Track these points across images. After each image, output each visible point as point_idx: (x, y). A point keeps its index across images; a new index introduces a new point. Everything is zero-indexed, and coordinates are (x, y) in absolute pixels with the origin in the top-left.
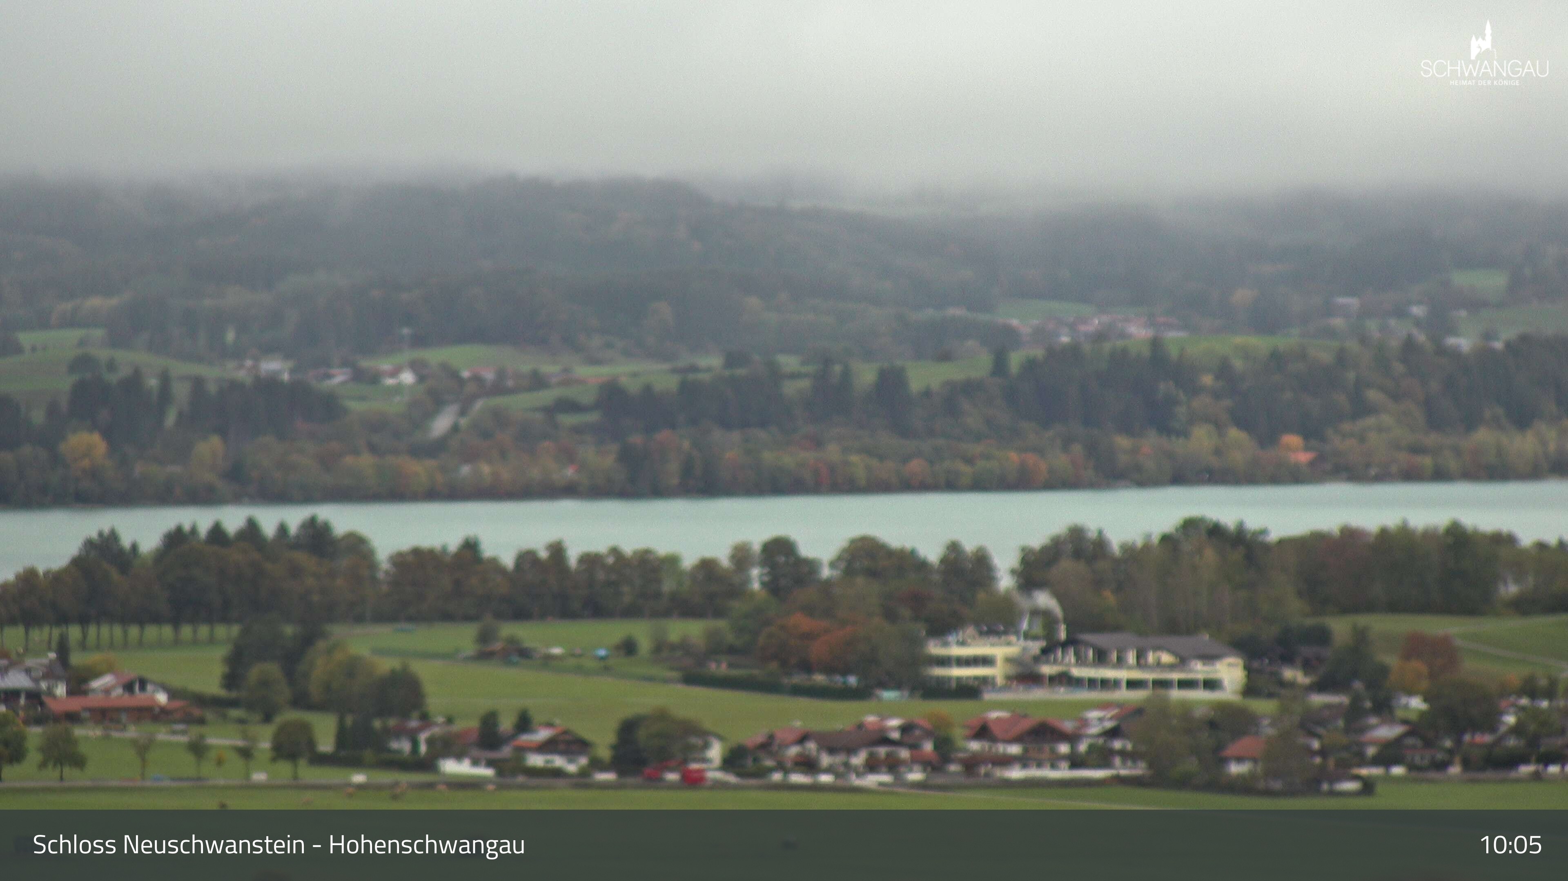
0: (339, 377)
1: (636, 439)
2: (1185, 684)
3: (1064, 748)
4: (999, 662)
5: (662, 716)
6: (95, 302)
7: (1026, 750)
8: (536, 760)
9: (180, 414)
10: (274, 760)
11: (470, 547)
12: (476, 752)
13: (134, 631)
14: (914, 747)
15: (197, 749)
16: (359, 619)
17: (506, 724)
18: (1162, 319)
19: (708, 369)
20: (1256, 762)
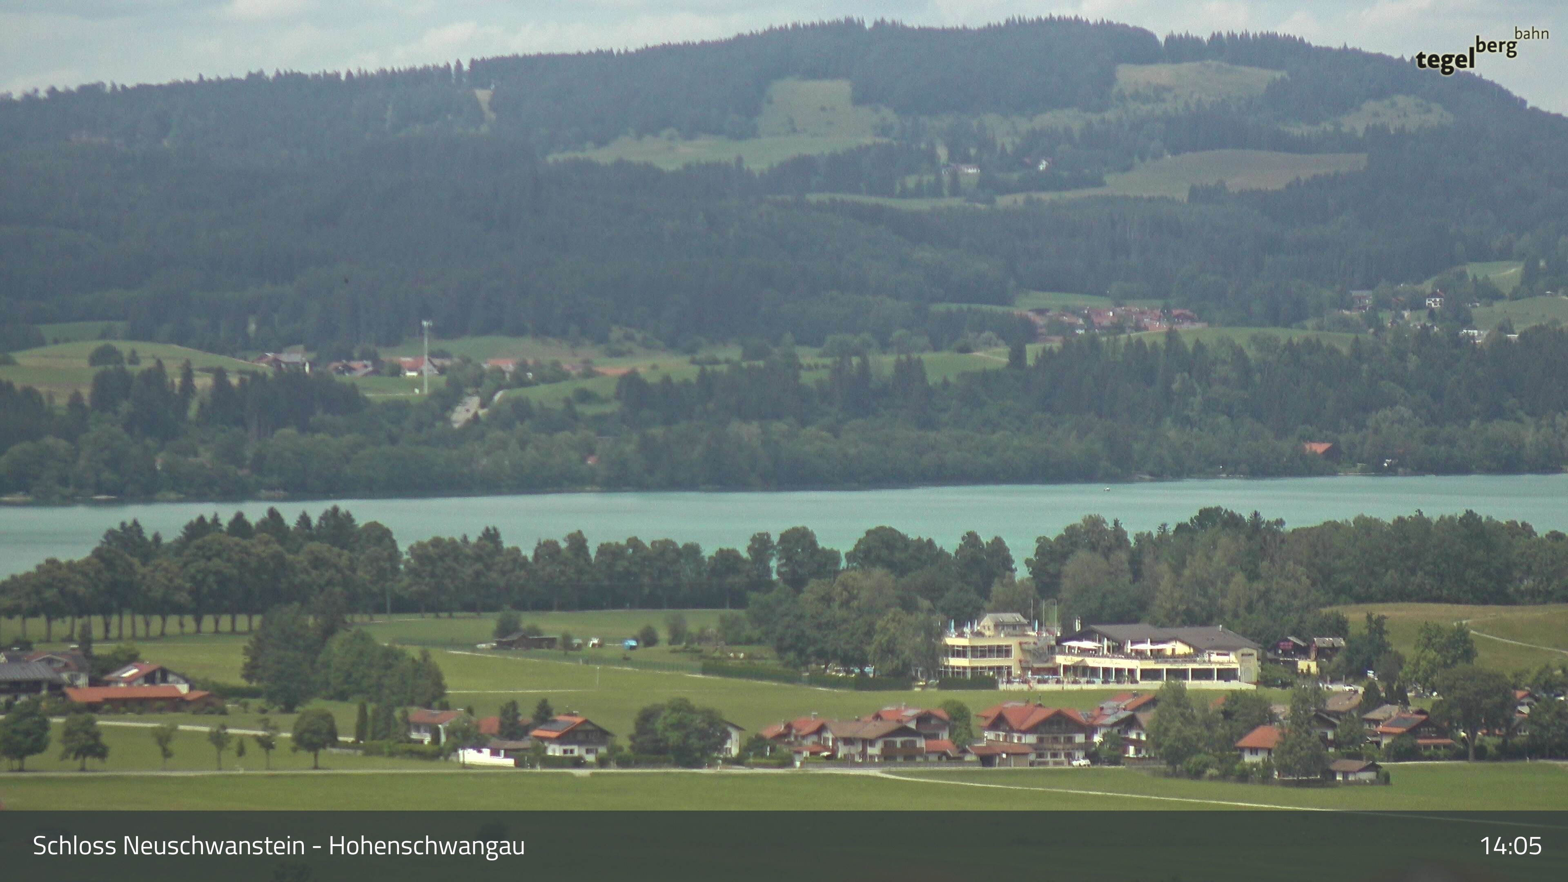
0: (361, 368)
1: (657, 431)
2: (1199, 674)
3: (1080, 738)
4: (1016, 653)
5: (682, 707)
6: (113, 295)
7: (1041, 740)
8: (555, 751)
9: (202, 405)
10: (295, 750)
11: (491, 536)
12: (494, 742)
13: (156, 622)
14: (932, 737)
15: (219, 739)
16: (380, 609)
17: (526, 716)
18: (1176, 312)
19: (727, 361)
20: (1270, 753)
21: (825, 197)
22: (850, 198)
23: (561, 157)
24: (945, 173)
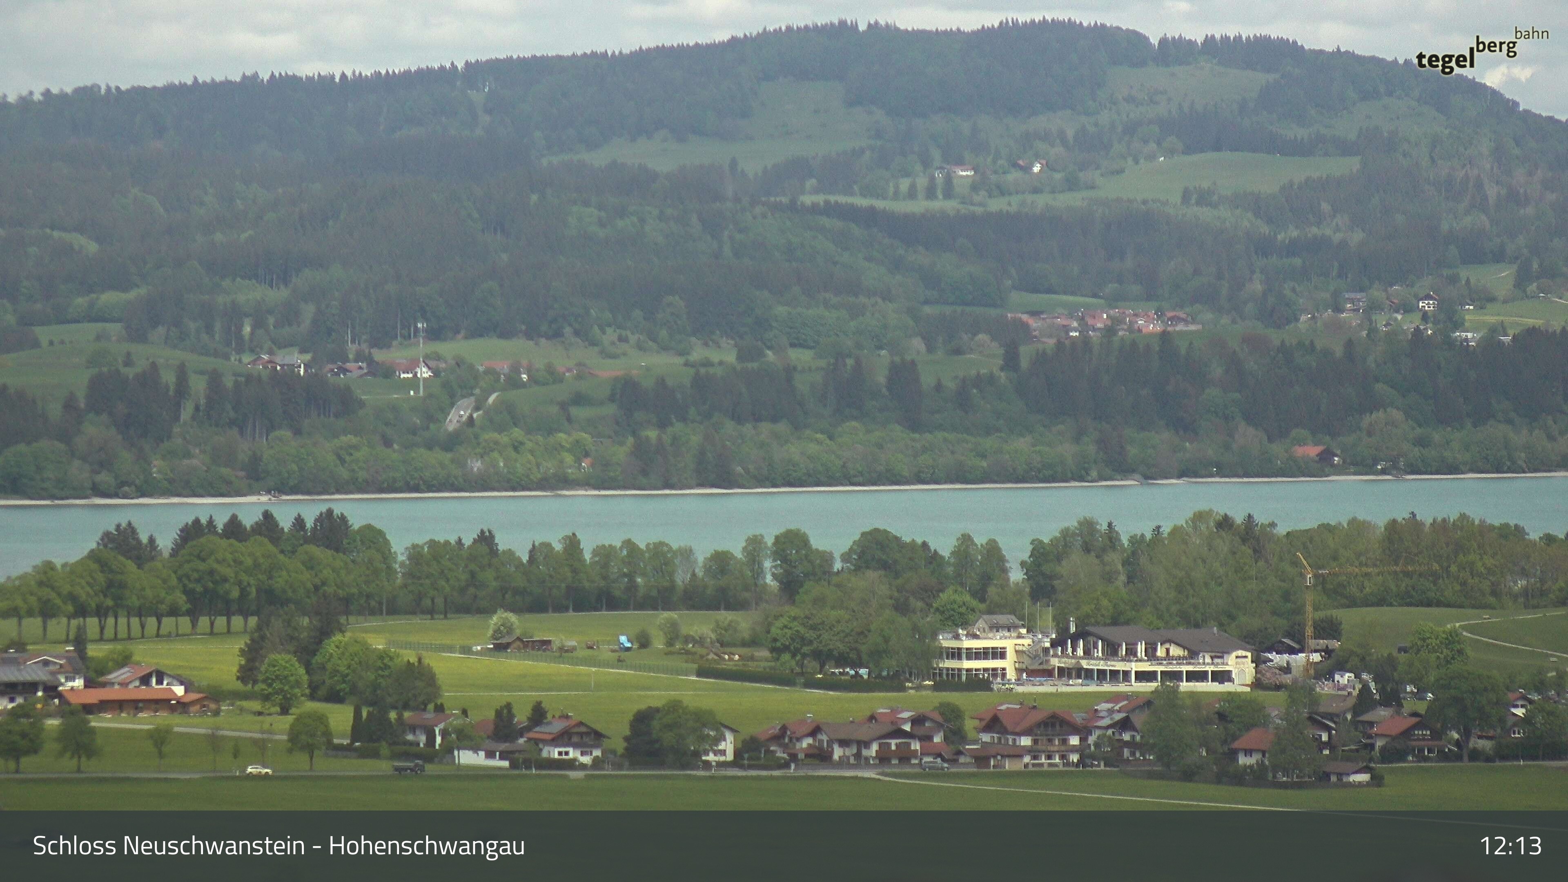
0: (356, 370)
1: (651, 434)
2: (1192, 676)
3: (1074, 741)
4: (1011, 655)
5: (674, 706)
6: (108, 298)
7: (1035, 742)
8: (551, 752)
9: (197, 408)
10: (290, 751)
11: (486, 539)
12: (489, 743)
13: (151, 623)
14: (926, 739)
15: (215, 740)
16: (375, 611)
17: (521, 717)
18: (1170, 314)
19: (721, 363)
20: (1264, 756)
21: (820, 199)
22: (843, 199)
23: (555, 160)
24: (938, 175)
